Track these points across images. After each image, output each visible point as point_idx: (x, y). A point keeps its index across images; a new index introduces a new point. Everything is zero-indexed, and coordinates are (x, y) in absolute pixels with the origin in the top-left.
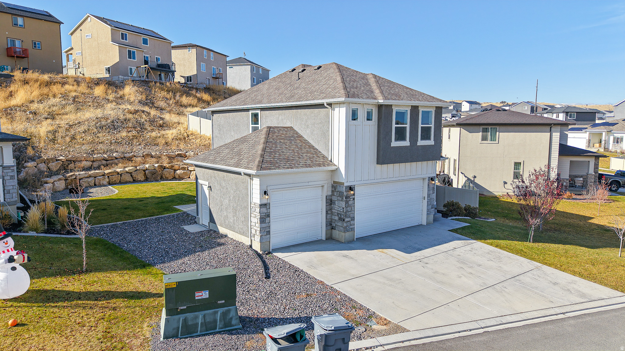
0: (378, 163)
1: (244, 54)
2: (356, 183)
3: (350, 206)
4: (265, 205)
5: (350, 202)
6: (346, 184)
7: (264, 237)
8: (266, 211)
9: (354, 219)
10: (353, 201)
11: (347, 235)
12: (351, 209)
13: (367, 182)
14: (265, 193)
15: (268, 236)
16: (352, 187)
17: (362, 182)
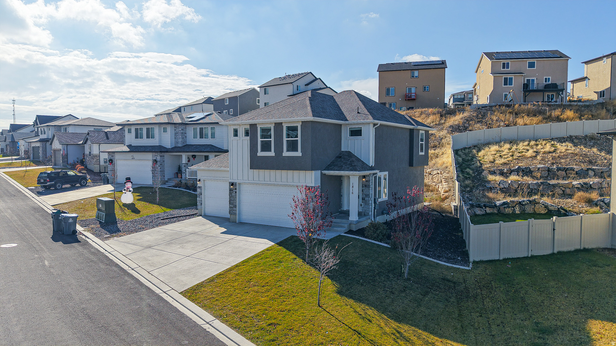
0: (252, 167)
2: (237, 181)
3: (233, 197)
4: (200, 187)
5: (233, 194)
6: (230, 181)
7: (199, 206)
8: (200, 191)
9: (236, 207)
10: (236, 194)
11: (232, 217)
12: (234, 199)
13: (246, 181)
14: (199, 180)
15: (201, 206)
16: (234, 183)
17: (242, 181)
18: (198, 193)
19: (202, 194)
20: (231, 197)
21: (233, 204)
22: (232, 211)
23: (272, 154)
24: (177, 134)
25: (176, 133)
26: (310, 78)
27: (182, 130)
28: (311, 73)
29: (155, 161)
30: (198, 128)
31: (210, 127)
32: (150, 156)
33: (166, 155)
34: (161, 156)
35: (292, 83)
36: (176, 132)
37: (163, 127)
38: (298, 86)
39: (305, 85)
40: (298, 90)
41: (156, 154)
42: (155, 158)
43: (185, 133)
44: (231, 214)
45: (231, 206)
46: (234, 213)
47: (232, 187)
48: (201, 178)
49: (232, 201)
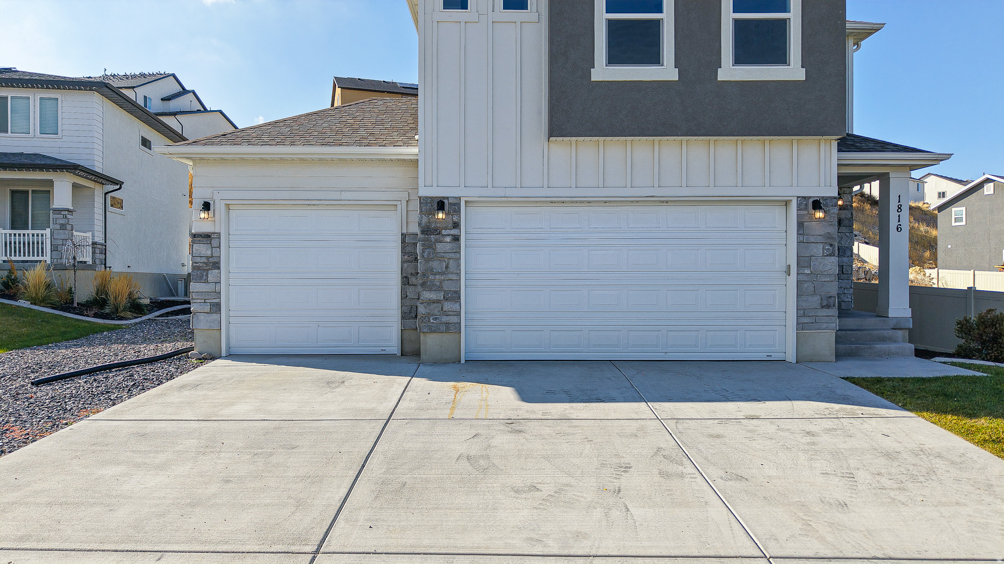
0: (558, 130)
2: (463, 193)
3: (441, 259)
4: (208, 236)
5: (440, 247)
6: (424, 192)
7: (202, 317)
8: (209, 253)
9: (455, 296)
10: (454, 244)
11: (431, 342)
12: (447, 267)
13: (509, 192)
14: (206, 206)
15: (215, 316)
16: (446, 201)
17: (490, 192)
18: (198, 260)
19: (217, 266)
20: (427, 260)
21: (440, 288)
22: (435, 319)
23: (665, 71)
26: (172, 88)
28: (174, 76)
35: (134, 87)
38: (145, 97)
39: (162, 99)
44: (432, 331)
45: (432, 296)
46: (447, 324)
47: (441, 215)
48: (217, 197)
49: (438, 277)
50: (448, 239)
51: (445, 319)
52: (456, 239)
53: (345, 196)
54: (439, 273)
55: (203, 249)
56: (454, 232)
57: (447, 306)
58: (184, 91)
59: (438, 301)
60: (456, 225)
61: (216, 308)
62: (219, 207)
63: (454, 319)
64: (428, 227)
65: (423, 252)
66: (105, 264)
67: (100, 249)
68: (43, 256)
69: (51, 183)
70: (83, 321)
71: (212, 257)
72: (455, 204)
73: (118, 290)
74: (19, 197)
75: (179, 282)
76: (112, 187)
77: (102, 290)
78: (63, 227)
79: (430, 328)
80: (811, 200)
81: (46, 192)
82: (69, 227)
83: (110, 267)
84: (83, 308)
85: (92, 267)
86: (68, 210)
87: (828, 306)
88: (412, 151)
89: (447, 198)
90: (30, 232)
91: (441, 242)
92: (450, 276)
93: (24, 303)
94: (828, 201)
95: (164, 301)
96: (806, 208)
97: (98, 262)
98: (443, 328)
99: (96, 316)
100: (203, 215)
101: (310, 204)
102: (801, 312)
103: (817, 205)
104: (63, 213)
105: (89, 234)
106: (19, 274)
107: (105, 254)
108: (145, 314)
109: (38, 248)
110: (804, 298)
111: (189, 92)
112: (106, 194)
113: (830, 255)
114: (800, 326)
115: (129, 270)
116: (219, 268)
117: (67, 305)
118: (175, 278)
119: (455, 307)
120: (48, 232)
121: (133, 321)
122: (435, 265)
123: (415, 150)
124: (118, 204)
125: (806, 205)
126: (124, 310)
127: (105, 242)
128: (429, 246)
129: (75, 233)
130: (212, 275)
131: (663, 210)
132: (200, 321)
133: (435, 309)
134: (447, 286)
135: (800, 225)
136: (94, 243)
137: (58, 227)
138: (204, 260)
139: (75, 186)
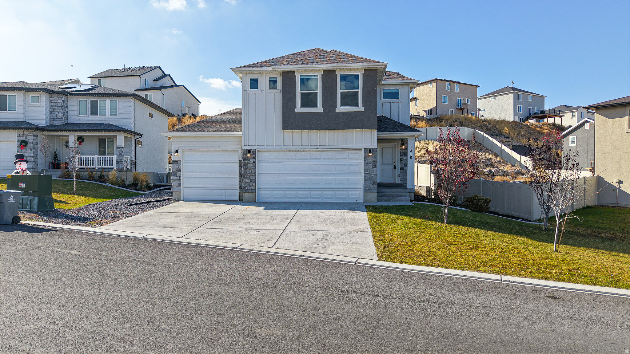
0: (285, 128)
1: (513, 82)
2: (256, 148)
3: (249, 169)
4: (177, 161)
5: (249, 165)
6: (244, 147)
7: (175, 187)
8: (177, 167)
9: (254, 181)
10: (254, 164)
11: (246, 195)
12: (251, 171)
13: (271, 147)
14: (177, 152)
15: (179, 187)
16: (251, 150)
17: (265, 147)
18: (174, 169)
19: (180, 171)
20: (245, 169)
21: (249, 178)
22: (247, 188)
23: (319, 109)
24: (55, 107)
25: (52, 107)
26: (159, 74)
27: (63, 101)
28: (160, 67)
29: (23, 144)
30: (89, 100)
31: (108, 100)
32: (13, 136)
33: (41, 134)
34: (34, 136)
35: (140, 75)
36: (52, 104)
37: (30, 95)
38: (145, 80)
39: (153, 80)
40: (145, 85)
41: (26, 132)
42: (22, 138)
43: (67, 107)
44: (247, 192)
45: (247, 181)
46: (251, 190)
47: (249, 155)
48: (180, 148)
49: (248, 174)
50: (252, 162)
51: (250, 188)
52: (254, 162)
53: (221, 148)
54: (249, 173)
55: (175, 165)
56: (253, 160)
57: (251, 184)
58: (165, 75)
59: (248, 182)
60: (254, 158)
61: (180, 185)
62: (180, 152)
63: (254, 188)
64: (245, 159)
65: (244, 167)
66: (135, 169)
67: (134, 162)
68: (113, 166)
69: (116, 136)
70: (131, 191)
71: (178, 168)
72: (254, 151)
73: (142, 180)
74: (102, 142)
75: (164, 176)
76: (138, 137)
77: (136, 179)
78: (121, 154)
79: (246, 191)
80: (368, 150)
81: (113, 139)
82: (123, 154)
83: (137, 170)
84: (129, 187)
85: (131, 170)
86: (123, 147)
87: (374, 184)
88: (240, 133)
89: (252, 149)
90: (106, 156)
91: (250, 163)
92: (252, 174)
93: (108, 184)
94: (374, 150)
95: (158, 185)
96: (367, 152)
97: (133, 168)
98: (250, 191)
99: (134, 190)
100: (175, 155)
101: (211, 151)
102: (365, 186)
103: (370, 151)
104: (121, 148)
105: (129, 157)
106: (105, 173)
107: (135, 165)
108: (152, 190)
109: (109, 162)
110: (366, 181)
111: (167, 75)
112: (136, 139)
113: (375, 167)
114: (365, 191)
115: (144, 171)
116: (181, 172)
117: (124, 186)
118: (162, 174)
119: (254, 184)
120: (115, 156)
121: (148, 192)
122: (247, 171)
123: (241, 133)
124: (140, 143)
125: (367, 151)
126: (144, 188)
127: (135, 160)
128: (245, 164)
129: (125, 157)
130: (178, 174)
131: (322, 153)
132: (175, 190)
133: (248, 185)
134: (252, 178)
135: (365, 158)
136: (132, 160)
137: (119, 154)
138: (176, 169)
139: (125, 137)
